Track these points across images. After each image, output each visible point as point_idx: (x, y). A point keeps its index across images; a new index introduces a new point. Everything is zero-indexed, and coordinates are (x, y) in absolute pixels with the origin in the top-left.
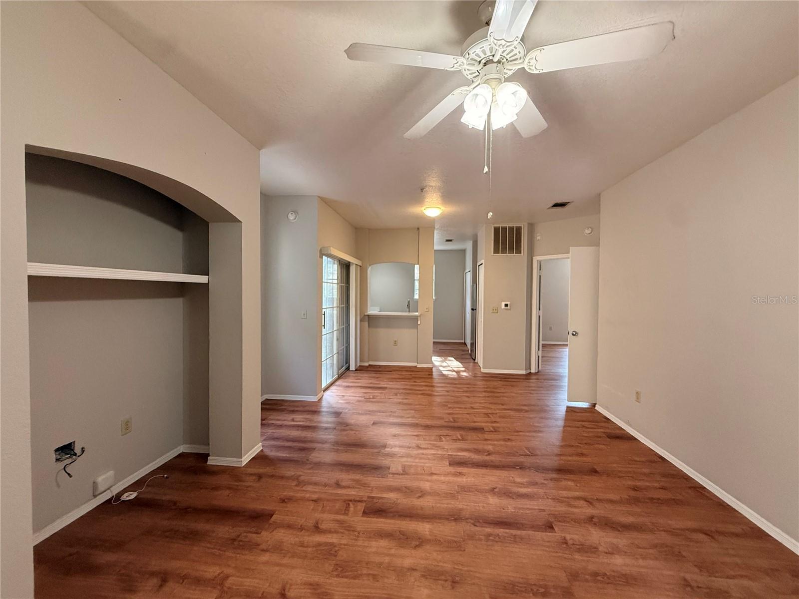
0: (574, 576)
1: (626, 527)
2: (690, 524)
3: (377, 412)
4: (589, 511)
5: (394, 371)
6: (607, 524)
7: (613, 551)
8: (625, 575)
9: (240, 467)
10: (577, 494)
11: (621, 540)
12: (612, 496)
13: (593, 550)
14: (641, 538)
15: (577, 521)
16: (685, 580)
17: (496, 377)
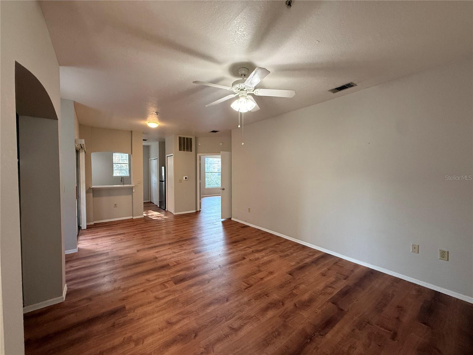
0: (258, 267)
1: (262, 250)
2: (275, 243)
3: (133, 245)
4: (251, 250)
5: (119, 223)
6: (258, 251)
7: (263, 257)
8: (269, 261)
9: (63, 302)
10: (245, 246)
11: (263, 254)
12: (253, 244)
13: (258, 259)
14: (267, 251)
15: (250, 254)
16: (280, 256)
17: (184, 216)
